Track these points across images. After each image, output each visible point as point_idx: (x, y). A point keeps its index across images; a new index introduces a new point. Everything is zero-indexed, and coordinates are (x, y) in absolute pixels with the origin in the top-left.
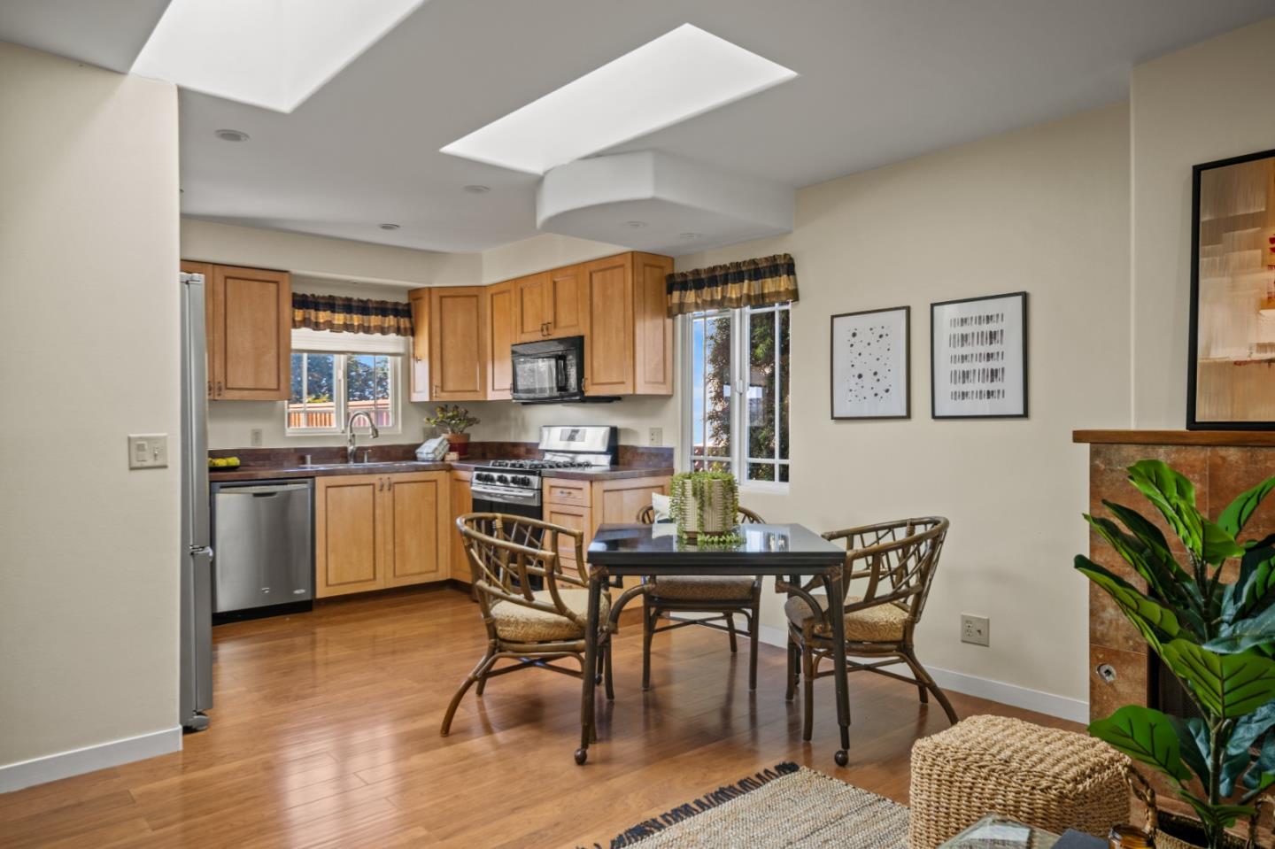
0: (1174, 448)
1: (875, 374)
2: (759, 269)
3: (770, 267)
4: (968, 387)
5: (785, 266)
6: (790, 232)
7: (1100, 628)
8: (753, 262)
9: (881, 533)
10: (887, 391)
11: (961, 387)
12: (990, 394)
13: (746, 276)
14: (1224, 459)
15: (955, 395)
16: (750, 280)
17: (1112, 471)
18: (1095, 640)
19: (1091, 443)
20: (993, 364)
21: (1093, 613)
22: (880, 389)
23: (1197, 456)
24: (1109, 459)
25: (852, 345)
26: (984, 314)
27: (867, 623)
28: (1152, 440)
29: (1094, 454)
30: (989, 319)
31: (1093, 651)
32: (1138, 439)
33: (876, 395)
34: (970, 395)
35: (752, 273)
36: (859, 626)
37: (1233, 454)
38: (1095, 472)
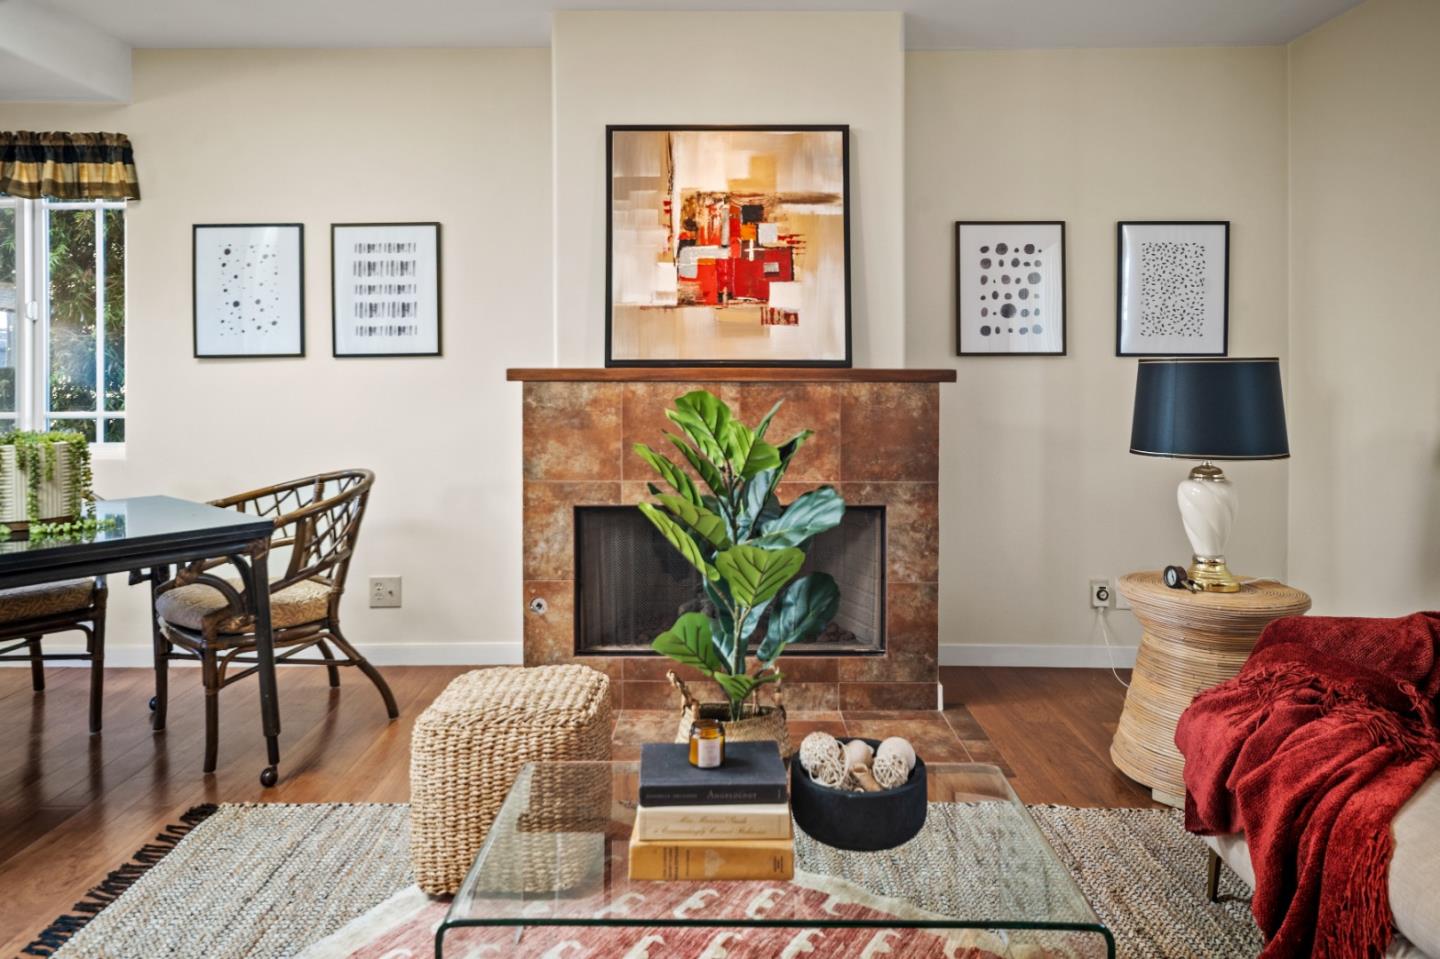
0: (595, 384)
1: (258, 302)
2: (73, 147)
3: (93, 147)
4: (375, 322)
5: (116, 150)
6: (125, 106)
7: (532, 563)
8: (64, 136)
9: (281, 495)
10: (274, 323)
11: (367, 322)
12: (401, 330)
13: (49, 155)
14: (633, 393)
15: (361, 330)
16: (57, 160)
17: (543, 408)
18: (529, 576)
19: (524, 381)
20: (403, 298)
21: (526, 550)
22: (265, 320)
23: (614, 391)
24: (540, 397)
25: (224, 265)
26: (395, 242)
27: (288, 604)
28: (577, 377)
29: (527, 392)
30: (400, 247)
31: (526, 587)
32: (565, 376)
33: (259, 328)
34: (378, 331)
35: (61, 151)
36: (279, 611)
37: (640, 389)
38: (527, 409)
